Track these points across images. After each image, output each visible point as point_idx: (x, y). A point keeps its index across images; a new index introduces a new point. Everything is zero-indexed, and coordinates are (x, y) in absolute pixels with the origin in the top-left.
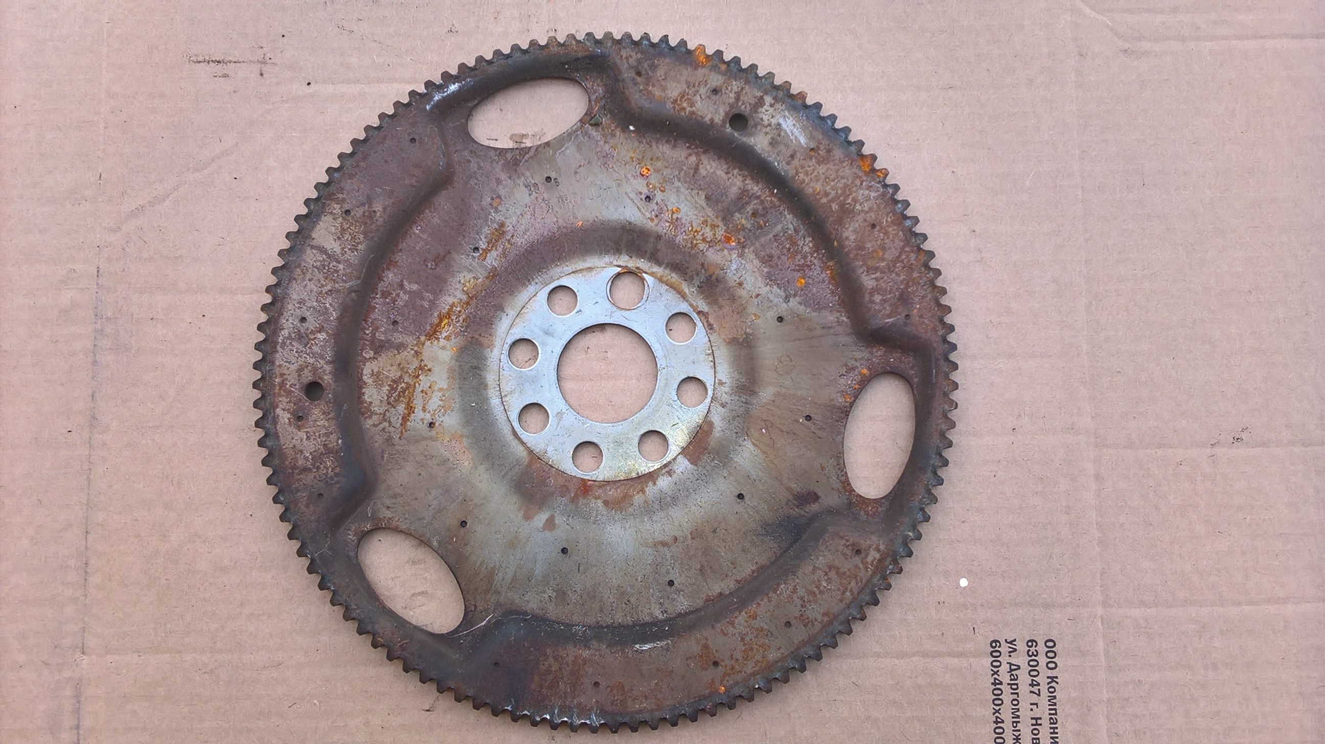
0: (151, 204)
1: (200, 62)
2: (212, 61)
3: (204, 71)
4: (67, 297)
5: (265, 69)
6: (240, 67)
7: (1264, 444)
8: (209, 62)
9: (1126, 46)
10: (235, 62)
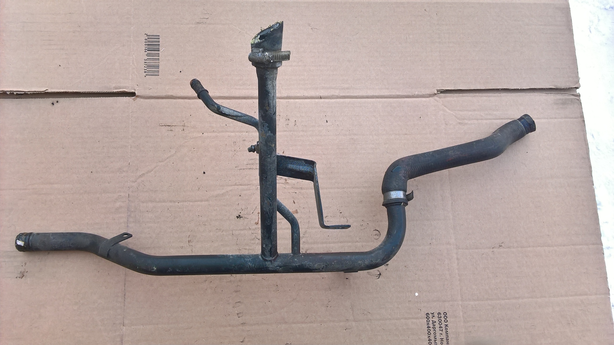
0: (147, 173)
1: (163, 126)
2: (167, 125)
3: (164, 129)
4: (118, 204)
5: (185, 128)
6: (176, 128)
7: (509, 248)
8: (166, 126)
9: (460, 122)
10: (174, 126)
